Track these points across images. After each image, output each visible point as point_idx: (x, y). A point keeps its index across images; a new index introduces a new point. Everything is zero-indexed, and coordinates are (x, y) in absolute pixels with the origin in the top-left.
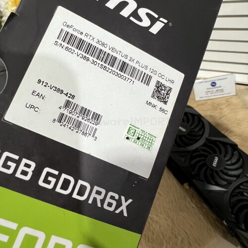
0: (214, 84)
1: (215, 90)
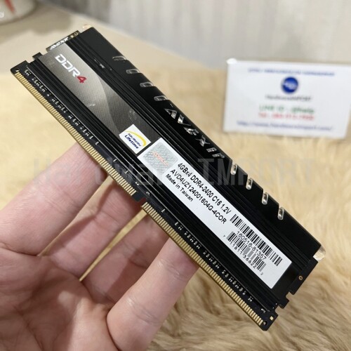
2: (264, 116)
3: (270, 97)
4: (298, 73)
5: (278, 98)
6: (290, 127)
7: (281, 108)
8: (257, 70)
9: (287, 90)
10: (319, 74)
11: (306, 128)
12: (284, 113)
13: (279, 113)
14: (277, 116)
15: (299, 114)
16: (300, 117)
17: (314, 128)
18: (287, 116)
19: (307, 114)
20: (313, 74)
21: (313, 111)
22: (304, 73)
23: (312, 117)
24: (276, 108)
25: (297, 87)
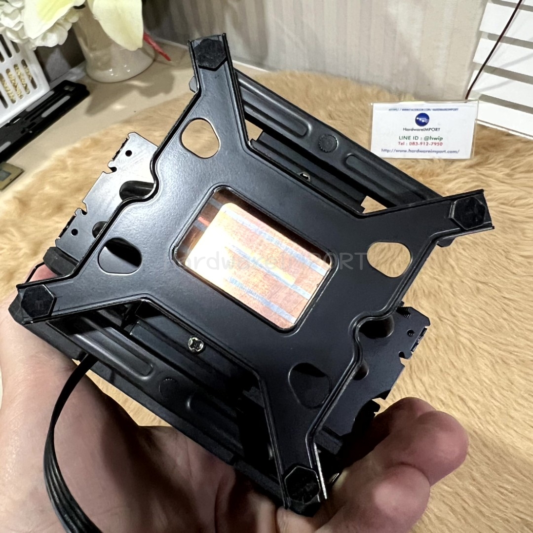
0: (423, 120)
1: (422, 134)
2: (403, 144)
3: (406, 129)
4: (429, 110)
5: (412, 130)
6: (424, 152)
7: (416, 138)
8: (395, 110)
9: (420, 123)
10: (446, 110)
11: (437, 152)
12: (419, 141)
13: (415, 141)
14: (413, 144)
15: (430, 141)
16: (433, 143)
17: (445, 151)
18: (421, 143)
19: (437, 141)
20: (441, 110)
21: (442, 138)
22: (434, 110)
23: (442, 143)
24: (412, 138)
25: (428, 121)
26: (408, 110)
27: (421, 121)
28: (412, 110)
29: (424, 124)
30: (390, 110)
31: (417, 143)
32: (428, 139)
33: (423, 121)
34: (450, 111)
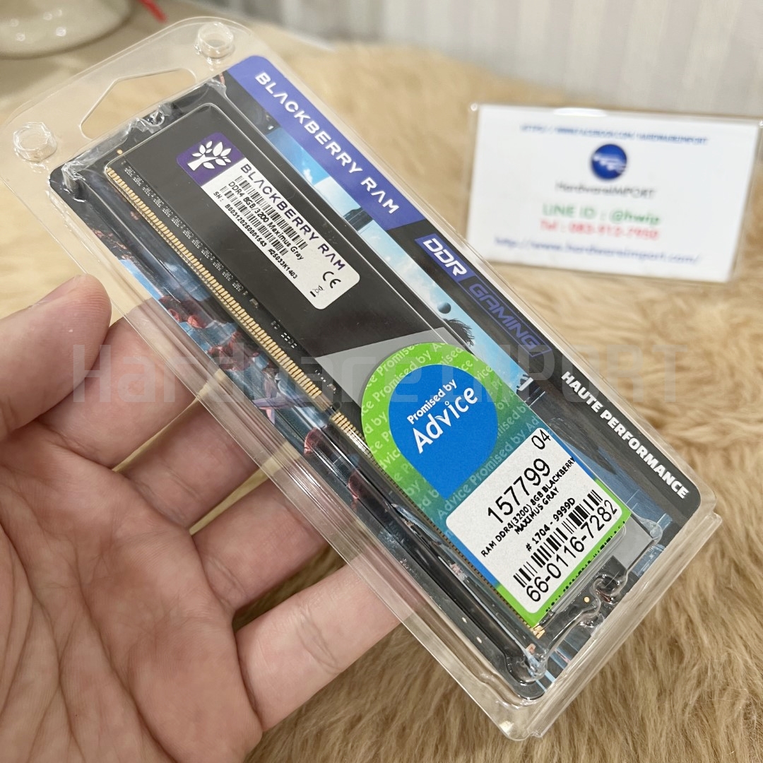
2: (552, 227)
3: (565, 187)
4: (628, 135)
5: (581, 188)
6: (608, 252)
7: (588, 212)
8: (539, 128)
9: (602, 172)
10: (674, 138)
11: (643, 256)
12: (596, 222)
13: (584, 221)
14: (580, 228)
15: (626, 225)
16: (631, 230)
17: (662, 256)
18: (602, 229)
19: (644, 226)
20: (661, 138)
21: (657, 219)
22: (644, 137)
23: (656, 233)
24: (577, 212)
25: (624, 167)
26: (570, 131)
27: (605, 167)
28: (584, 133)
29: (613, 175)
30: (525, 128)
31: (590, 228)
32: (619, 220)
33: (611, 167)
34: (684, 145)
